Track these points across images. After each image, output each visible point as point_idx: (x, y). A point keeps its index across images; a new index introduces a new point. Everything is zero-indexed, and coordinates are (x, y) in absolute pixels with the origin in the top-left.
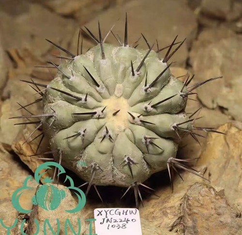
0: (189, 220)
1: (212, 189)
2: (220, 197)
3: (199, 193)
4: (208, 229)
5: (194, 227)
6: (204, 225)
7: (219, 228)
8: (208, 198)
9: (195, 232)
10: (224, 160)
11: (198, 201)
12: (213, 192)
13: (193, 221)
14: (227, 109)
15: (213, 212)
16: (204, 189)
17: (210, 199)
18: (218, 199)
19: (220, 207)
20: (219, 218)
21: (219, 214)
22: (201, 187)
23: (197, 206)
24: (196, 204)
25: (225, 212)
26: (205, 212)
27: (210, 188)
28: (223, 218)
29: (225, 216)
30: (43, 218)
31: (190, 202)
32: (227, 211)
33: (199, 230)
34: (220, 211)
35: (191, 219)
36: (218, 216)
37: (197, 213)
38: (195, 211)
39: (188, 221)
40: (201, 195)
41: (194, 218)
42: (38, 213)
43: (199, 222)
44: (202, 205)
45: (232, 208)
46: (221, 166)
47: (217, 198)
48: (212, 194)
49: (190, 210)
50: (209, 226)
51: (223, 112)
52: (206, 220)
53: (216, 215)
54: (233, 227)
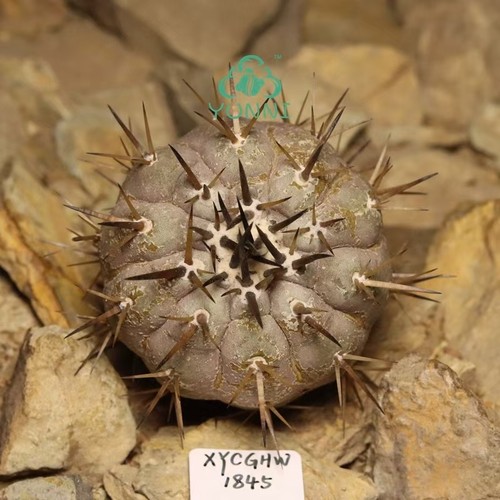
0: (387, 439)
1: (447, 372)
2: (465, 394)
3: (417, 378)
4: (431, 467)
5: (397, 459)
6: (422, 456)
7: (456, 465)
8: (437, 392)
9: (398, 470)
10: (479, 292)
11: (412, 397)
12: (449, 380)
13: (397, 444)
14: (492, 157)
15: (446, 426)
16: (427, 371)
17: (440, 394)
18: (460, 398)
19: (463, 418)
20: (458, 442)
21: (459, 433)
22: (422, 364)
23: (409, 410)
24: (406, 404)
25: (474, 430)
26: (427, 425)
27: (444, 369)
28: (469, 444)
29: (473, 440)
30: (34, 409)
31: (392, 399)
32: (481, 428)
33: (409, 466)
34: (463, 426)
35: (391, 439)
36: (456, 438)
37: (406, 426)
38: (403, 420)
39: (384, 442)
40: (420, 384)
41: (399, 436)
42: (23, 398)
43: (409, 446)
44: (420, 407)
45: (492, 422)
46: (470, 304)
47: (458, 394)
48: (446, 384)
49: (391, 417)
50: (433, 459)
51: (481, 164)
52: (428, 444)
53: (452, 435)
54: (491, 468)
